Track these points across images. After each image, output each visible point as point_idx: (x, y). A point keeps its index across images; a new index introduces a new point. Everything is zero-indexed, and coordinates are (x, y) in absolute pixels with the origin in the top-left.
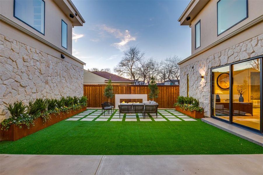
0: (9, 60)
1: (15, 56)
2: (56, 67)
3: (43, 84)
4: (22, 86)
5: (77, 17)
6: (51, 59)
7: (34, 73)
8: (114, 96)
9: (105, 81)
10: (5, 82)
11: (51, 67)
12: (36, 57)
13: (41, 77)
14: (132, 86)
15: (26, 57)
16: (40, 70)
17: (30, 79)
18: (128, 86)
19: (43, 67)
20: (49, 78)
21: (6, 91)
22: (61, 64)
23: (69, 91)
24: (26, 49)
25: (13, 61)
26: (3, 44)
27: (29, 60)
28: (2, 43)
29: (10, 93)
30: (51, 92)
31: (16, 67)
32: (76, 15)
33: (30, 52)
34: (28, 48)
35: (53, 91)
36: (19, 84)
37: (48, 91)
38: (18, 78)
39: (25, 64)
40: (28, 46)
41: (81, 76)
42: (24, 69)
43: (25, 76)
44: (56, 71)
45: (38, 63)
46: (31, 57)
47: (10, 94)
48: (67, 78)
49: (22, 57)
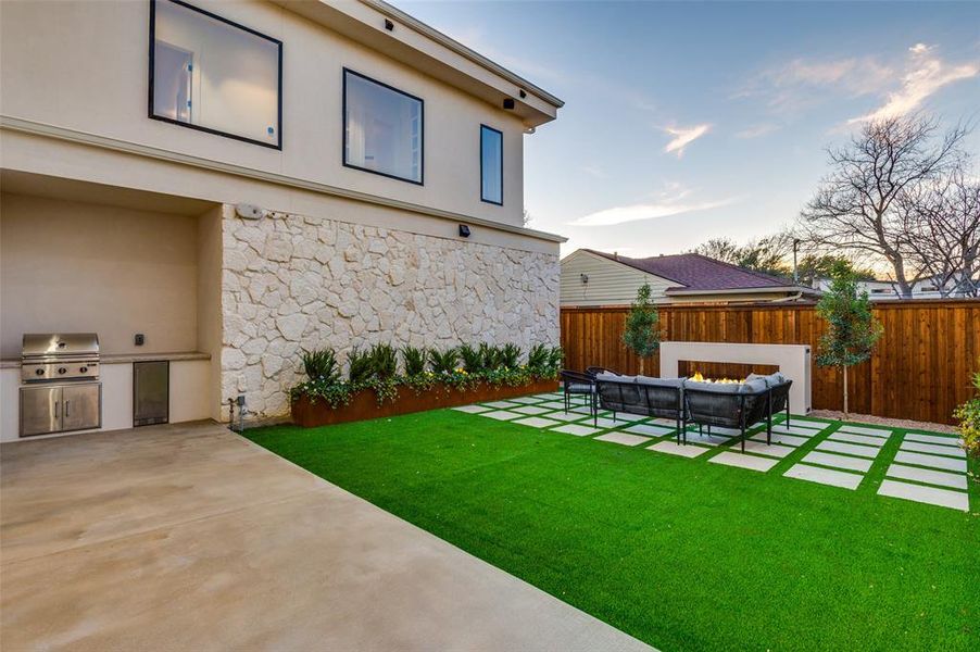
0: (314, 262)
1: (326, 253)
2: (441, 265)
3: (402, 311)
4: (342, 316)
5: (530, 101)
6: (424, 245)
7: (374, 284)
8: (658, 347)
9: (670, 289)
10: (305, 309)
11: (424, 264)
12: (379, 246)
13: (394, 292)
14: (758, 307)
15: (350, 251)
16: (390, 277)
17: (361, 299)
18: (738, 309)
19: (398, 269)
20: (418, 294)
21: (307, 326)
22: (458, 252)
23: (491, 326)
24: (353, 233)
25: (322, 264)
26: (301, 234)
27: (359, 257)
28: (300, 231)
29: (316, 330)
30: (424, 330)
31: (329, 276)
32: (523, 95)
33: (361, 237)
34: (358, 229)
35: (432, 327)
36: (335, 312)
37: (415, 328)
38: (333, 299)
39: (350, 266)
40: (357, 226)
41: (547, 281)
42: (346, 279)
43: (350, 293)
44: (441, 274)
45: (384, 260)
46: (364, 250)
47: (317, 333)
48: (481, 290)
49: (341, 253)
